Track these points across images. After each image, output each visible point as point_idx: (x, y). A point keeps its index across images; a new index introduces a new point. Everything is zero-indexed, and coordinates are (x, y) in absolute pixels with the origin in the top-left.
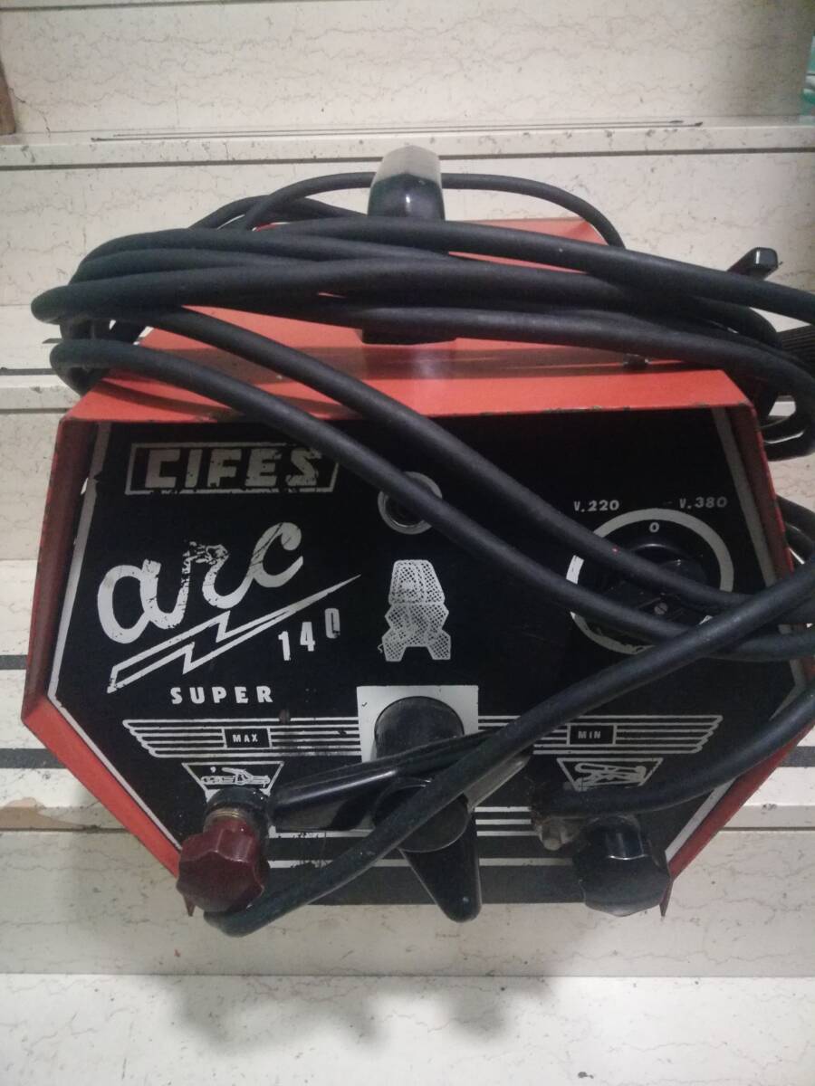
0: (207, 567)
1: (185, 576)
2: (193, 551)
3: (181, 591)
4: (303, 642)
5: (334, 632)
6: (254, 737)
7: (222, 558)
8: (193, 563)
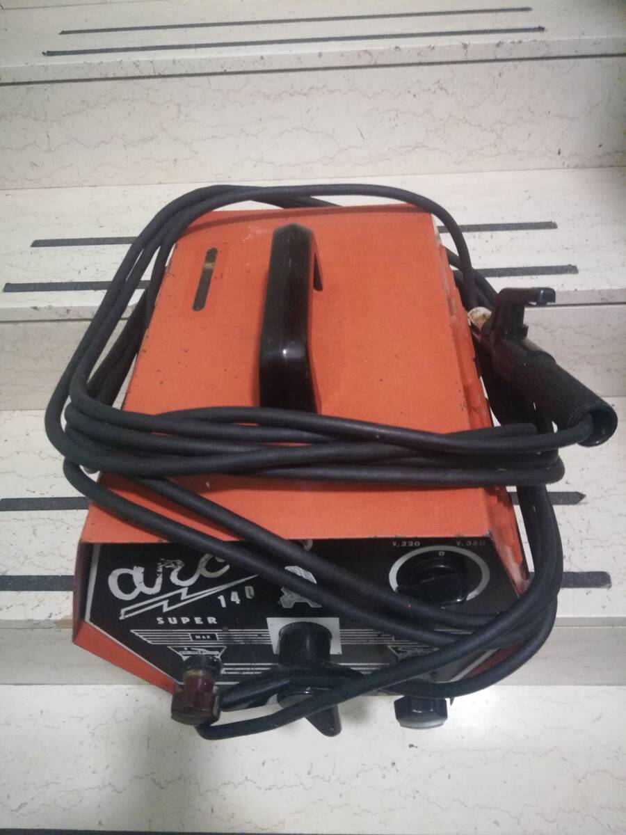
0: (171, 570)
1: (159, 573)
2: (163, 563)
3: (157, 579)
4: (232, 599)
5: (251, 596)
6: (208, 637)
7: (180, 565)
8: (164, 568)
